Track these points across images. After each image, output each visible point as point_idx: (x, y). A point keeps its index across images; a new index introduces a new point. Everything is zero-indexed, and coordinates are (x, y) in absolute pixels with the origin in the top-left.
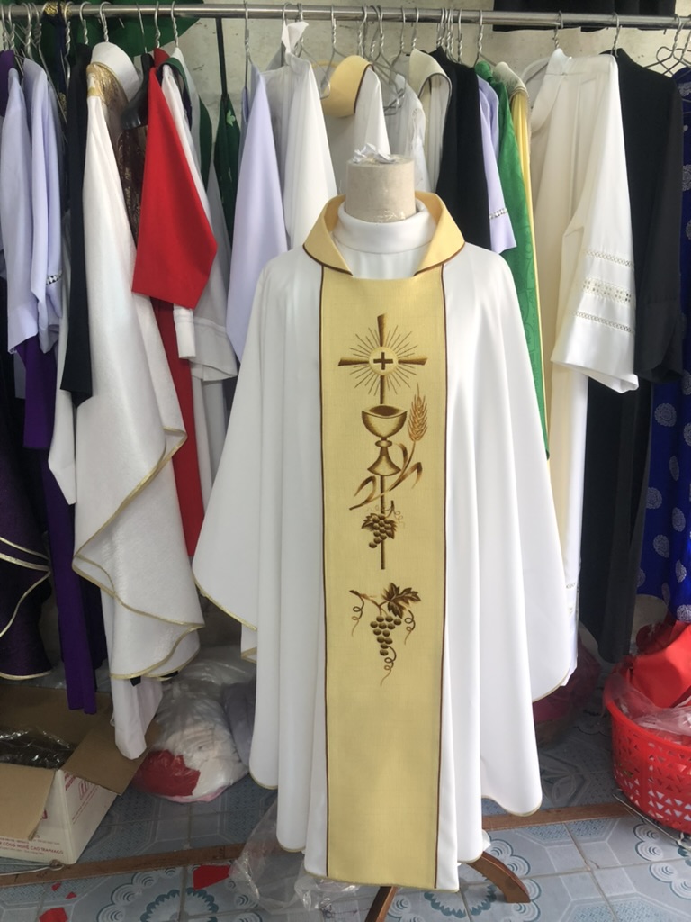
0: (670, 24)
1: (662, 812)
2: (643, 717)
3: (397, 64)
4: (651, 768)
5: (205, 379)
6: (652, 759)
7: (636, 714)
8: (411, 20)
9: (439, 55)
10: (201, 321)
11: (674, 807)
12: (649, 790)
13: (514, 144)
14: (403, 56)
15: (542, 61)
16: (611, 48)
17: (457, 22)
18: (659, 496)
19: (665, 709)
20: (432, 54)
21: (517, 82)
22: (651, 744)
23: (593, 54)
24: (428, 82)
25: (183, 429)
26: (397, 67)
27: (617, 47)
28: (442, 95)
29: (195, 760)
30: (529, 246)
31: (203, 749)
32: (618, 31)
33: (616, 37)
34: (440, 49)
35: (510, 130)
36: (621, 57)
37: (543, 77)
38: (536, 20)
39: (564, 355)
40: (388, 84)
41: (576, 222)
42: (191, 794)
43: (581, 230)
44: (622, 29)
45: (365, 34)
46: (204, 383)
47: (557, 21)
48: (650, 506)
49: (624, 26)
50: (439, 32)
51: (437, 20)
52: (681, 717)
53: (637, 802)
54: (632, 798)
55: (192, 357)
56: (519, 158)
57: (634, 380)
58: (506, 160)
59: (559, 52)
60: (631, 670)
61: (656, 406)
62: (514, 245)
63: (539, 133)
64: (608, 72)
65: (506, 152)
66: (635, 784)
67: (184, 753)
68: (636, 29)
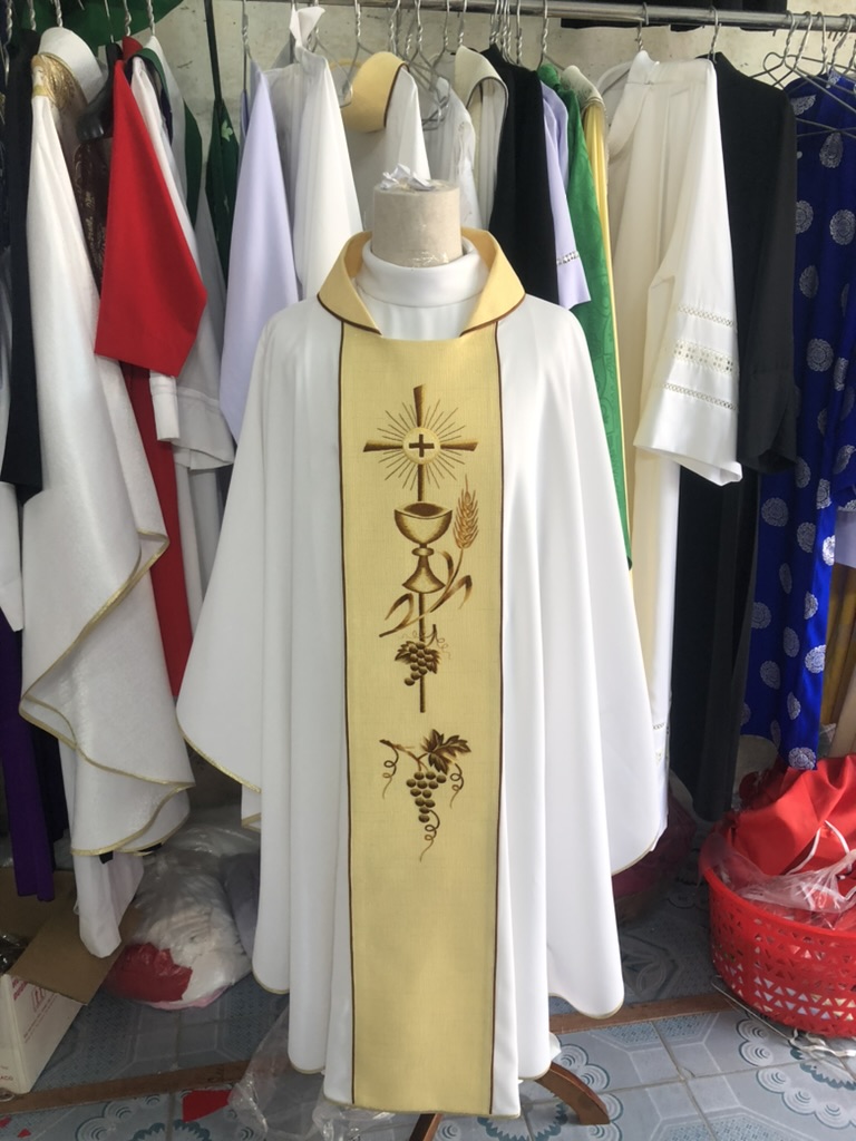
0: (782, 23)
1: (770, 1004)
2: (749, 887)
3: (440, 65)
4: (758, 950)
5: (193, 467)
6: (758, 939)
7: (739, 883)
8: (456, 8)
9: (493, 54)
10: (189, 392)
11: (786, 997)
12: (755, 977)
13: (587, 170)
14: (447, 55)
15: (622, 67)
16: (708, 53)
17: (516, 13)
18: (767, 612)
19: (774, 877)
20: (484, 53)
21: (590, 91)
22: (757, 921)
23: (686, 59)
24: (478, 89)
25: (163, 531)
26: (439, 69)
27: (715, 51)
28: (496, 107)
29: (186, 954)
30: (606, 299)
31: (196, 939)
32: (716, 31)
33: (714, 38)
34: (493, 47)
35: (582, 152)
36: (721, 63)
37: (623, 87)
38: (614, 13)
39: (650, 439)
40: (428, 92)
41: (666, 269)
42: (180, 998)
43: (671, 281)
44: (723, 29)
45: (398, 25)
46: (192, 473)
47: (641, 15)
48: (755, 625)
49: (725, 24)
50: (493, 26)
51: (488, 10)
52: (793, 887)
53: (740, 992)
54: (734, 987)
55: (175, 439)
56: (594, 188)
57: (736, 470)
58: (577, 190)
59: (643, 55)
60: (734, 830)
61: (763, 502)
62: (588, 298)
63: (618, 158)
64: (704, 82)
65: (577, 179)
66: (738, 970)
67: (172, 946)
68: (738, 29)
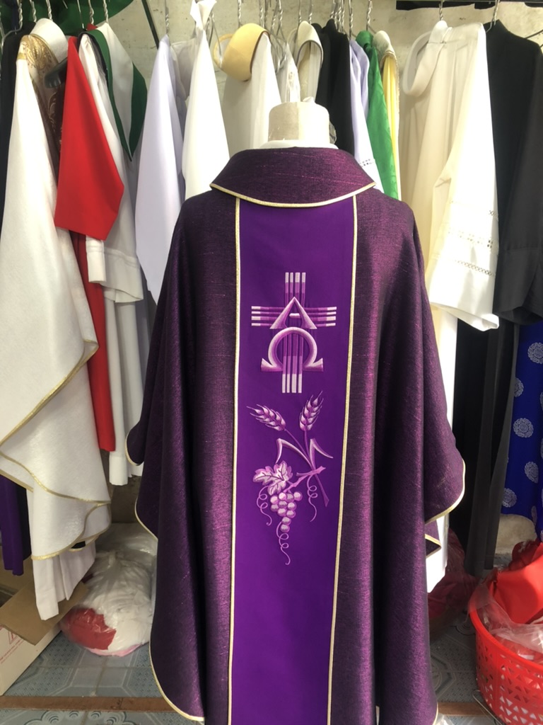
1: (510, 717)
2: (501, 629)
4: (503, 677)
6: (503, 669)
7: (496, 625)
11: (520, 714)
12: (500, 696)
19: (520, 625)
22: (503, 656)
29: (114, 620)
31: (122, 611)
42: (107, 649)
48: (522, 435)
52: (534, 633)
53: (490, 705)
54: (487, 701)
57: (494, 321)
60: (495, 584)
66: (490, 689)
67: (105, 613)
